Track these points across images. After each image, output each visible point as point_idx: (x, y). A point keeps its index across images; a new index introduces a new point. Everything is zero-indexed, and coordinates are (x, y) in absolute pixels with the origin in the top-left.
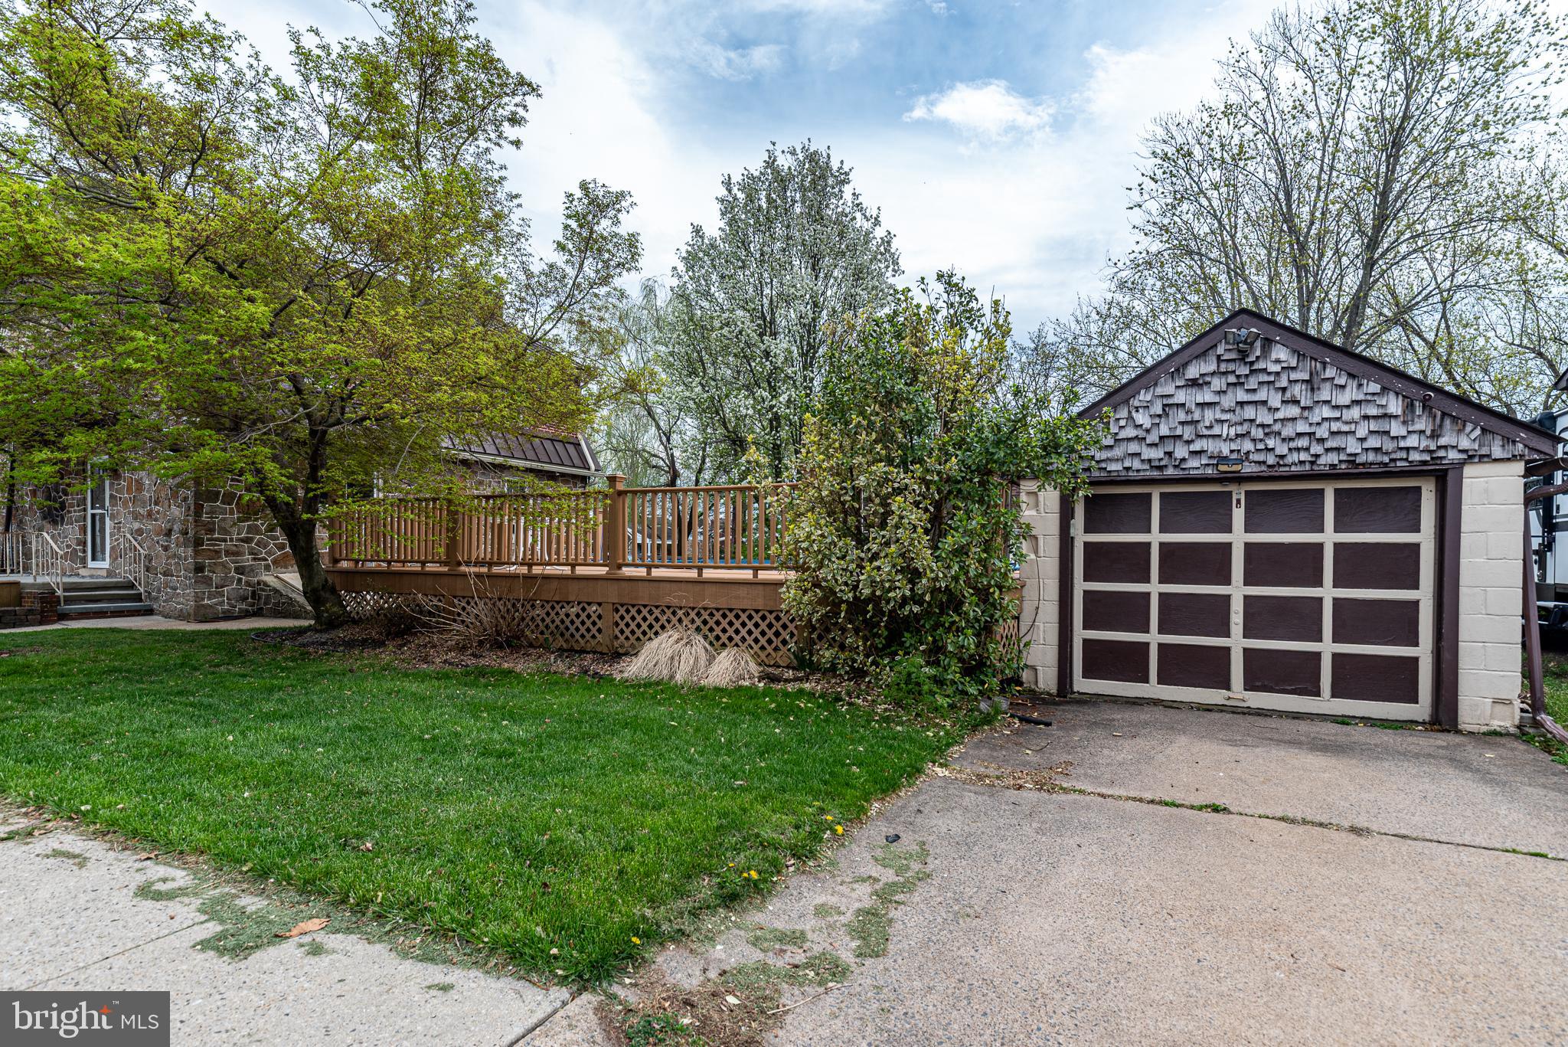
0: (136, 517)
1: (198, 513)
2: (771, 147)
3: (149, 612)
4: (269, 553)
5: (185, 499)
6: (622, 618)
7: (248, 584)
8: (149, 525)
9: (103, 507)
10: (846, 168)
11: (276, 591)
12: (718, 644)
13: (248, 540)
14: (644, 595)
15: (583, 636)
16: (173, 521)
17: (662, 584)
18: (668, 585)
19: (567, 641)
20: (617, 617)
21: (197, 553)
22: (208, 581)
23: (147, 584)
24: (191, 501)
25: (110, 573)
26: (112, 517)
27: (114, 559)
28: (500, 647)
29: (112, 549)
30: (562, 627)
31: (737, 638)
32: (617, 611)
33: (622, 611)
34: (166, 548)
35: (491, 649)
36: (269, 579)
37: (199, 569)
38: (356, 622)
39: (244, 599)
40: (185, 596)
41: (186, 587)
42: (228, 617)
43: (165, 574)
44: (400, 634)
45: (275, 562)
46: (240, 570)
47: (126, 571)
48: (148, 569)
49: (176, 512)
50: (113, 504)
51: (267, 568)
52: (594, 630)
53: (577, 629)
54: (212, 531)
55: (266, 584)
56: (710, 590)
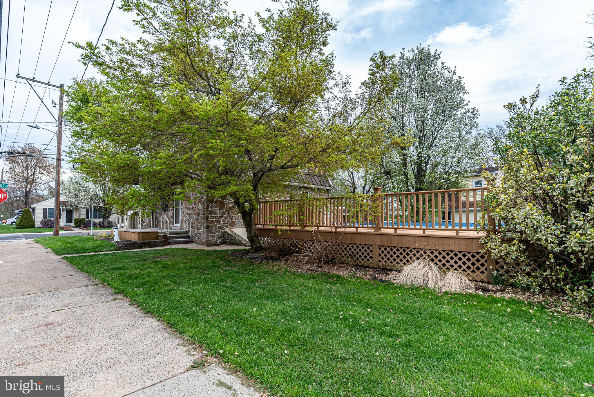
0: (189, 209)
1: (208, 208)
2: (402, 51)
3: (192, 242)
4: (228, 221)
5: (204, 203)
6: (383, 252)
7: (222, 232)
8: (193, 212)
9: (179, 206)
10: (438, 52)
11: (231, 235)
12: (444, 269)
13: (222, 217)
14: (395, 242)
15: (363, 259)
16: (200, 210)
17: (404, 237)
18: (407, 238)
19: (355, 261)
20: (380, 252)
21: (207, 221)
22: (210, 231)
23: (192, 232)
24: (205, 203)
25: (181, 228)
26: (182, 209)
27: (182, 223)
28: (328, 263)
29: (181, 220)
30: (352, 255)
31: (456, 266)
32: (380, 249)
33: (383, 249)
34: (198, 220)
35: (324, 264)
36: (228, 231)
37: (208, 227)
38: (266, 249)
39: (220, 238)
40: (203, 237)
41: (204, 233)
42: (216, 245)
43: (197, 229)
44: (285, 255)
45: (230, 224)
46: (219, 228)
47: (186, 228)
48: (192, 227)
49: (201, 207)
50: (182, 205)
51: (227, 226)
52: (368, 257)
53: (360, 256)
54: (211, 214)
55: (227, 233)
56: (431, 241)
